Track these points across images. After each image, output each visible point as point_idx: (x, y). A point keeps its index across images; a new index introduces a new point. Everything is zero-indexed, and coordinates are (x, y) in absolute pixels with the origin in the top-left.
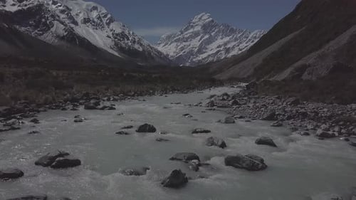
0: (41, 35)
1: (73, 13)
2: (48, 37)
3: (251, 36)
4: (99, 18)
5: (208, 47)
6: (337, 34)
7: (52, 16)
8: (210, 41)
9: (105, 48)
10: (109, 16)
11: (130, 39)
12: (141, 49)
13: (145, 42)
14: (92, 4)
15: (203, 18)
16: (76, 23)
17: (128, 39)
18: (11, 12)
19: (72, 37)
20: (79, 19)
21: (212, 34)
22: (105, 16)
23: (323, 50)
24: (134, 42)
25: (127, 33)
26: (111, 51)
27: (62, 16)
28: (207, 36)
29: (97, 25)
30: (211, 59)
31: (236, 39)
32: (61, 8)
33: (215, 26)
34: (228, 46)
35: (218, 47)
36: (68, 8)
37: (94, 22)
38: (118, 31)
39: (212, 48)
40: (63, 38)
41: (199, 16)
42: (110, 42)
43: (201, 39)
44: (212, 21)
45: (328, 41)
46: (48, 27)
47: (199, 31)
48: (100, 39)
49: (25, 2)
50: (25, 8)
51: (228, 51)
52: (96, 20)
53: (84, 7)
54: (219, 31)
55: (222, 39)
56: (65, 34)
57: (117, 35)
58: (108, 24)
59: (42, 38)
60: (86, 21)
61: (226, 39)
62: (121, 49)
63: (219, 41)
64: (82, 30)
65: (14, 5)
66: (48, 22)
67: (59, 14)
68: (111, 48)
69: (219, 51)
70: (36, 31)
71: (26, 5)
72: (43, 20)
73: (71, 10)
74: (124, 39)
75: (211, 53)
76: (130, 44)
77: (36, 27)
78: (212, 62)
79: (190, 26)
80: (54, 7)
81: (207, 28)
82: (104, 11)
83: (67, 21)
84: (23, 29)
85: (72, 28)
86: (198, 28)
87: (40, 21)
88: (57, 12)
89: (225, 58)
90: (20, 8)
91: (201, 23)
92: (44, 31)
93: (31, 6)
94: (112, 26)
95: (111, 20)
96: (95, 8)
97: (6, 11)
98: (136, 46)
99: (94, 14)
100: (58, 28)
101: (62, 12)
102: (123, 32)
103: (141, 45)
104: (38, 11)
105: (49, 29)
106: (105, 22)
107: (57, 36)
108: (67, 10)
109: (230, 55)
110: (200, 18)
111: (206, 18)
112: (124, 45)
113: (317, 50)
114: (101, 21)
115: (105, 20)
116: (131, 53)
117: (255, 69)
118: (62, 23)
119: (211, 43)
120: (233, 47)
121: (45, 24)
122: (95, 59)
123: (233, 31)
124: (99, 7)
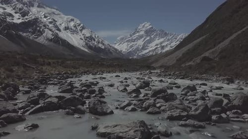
0: (37, 38)
1: (58, 24)
2: (41, 40)
3: (179, 37)
4: (75, 26)
5: (149, 45)
6: (224, 39)
7: (44, 26)
8: (150, 41)
9: (79, 47)
10: (82, 25)
11: (96, 40)
12: (103, 47)
13: (106, 43)
14: (71, 17)
15: (145, 26)
16: (59, 30)
17: (95, 41)
18: (17, 24)
19: (57, 40)
20: (62, 28)
21: (152, 36)
22: (79, 25)
23: (215, 48)
24: (99, 42)
25: (94, 36)
26: (82, 48)
27: (51, 25)
28: (148, 38)
29: (74, 32)
30: (151, 53)
31: (168, 40)
32: (50, 20)
33: (154, 31)
34: (163, 45)
35: (156, 45)
36: (54, 20)
37: (72, 29)
38: (88, 35)
39: (152, 46)
40: (51, 40)
41: (143, 24)
42: (82, 43)
43: (144, 40)
44: (152, 28)
45: (220, 43)
46: (41, 33)
47: (143, 35)
48: (76, 40)
49: (26, 17)
50: (26, 21)
51: (163, 48)
52: (73, 28)
53: (65, 19)
54: (157, 35)
55: (158, 39)
56: (53, 37)
57: (87, 37)
58: (81, 31)
59: (37, 40)
60: (66, 28)
61: (162, 40)
62: (90, 47)
63: (157, 41)
64: (64, 35)
65: (19, 19)
66: (41, 30)
67: (49, 24)
68: (83, 47)
69: (156, 48)
70: (33, 36)
71: (27, 19)
72: (38, 28)
73: (56, 21)
74: (91, 40)
75: (151, 49)
76: (96, 44)
77: (33, 33)
78: (152, 56)
79: (137, 31)
80: (45, 19)
81: (148, 32)
82: (79, 22)
83: (54, 29)
84: (25, 34)
85: (57, 34)
86: (142, 33)
87: (36, 29)
88: (47, 23)
89: (161, 53)
90: (23, 21)
91: (144, 29)
92: (39, 36)
93: (30, 19)
94: (84, 31)
95: (83, 28)
96: (72, 20)
97: (14, 23)
98: (100, 45)
99: (72, 24)
100: (48, 34)
101: (51, 23)
102: (91, 36)
103: (103, 44)
104: (35, 22)
105: (42, 34)
106: (79, 29)
107: (48, 39)
108: (54, 22)
109: (164, 51)
110: (144, 26)
111: (148, 26)
112: (92, 45)
113: (212, 48)
114: (76, 28)
115: (79, 28)
116: (97, 50)
117: (177, 60)
118: (51, 30)
119: (151, 42)
120: (167, 46)
121: (39, 31)
122: (72, 54)
123: (166, 34)
124: (75, 19)
